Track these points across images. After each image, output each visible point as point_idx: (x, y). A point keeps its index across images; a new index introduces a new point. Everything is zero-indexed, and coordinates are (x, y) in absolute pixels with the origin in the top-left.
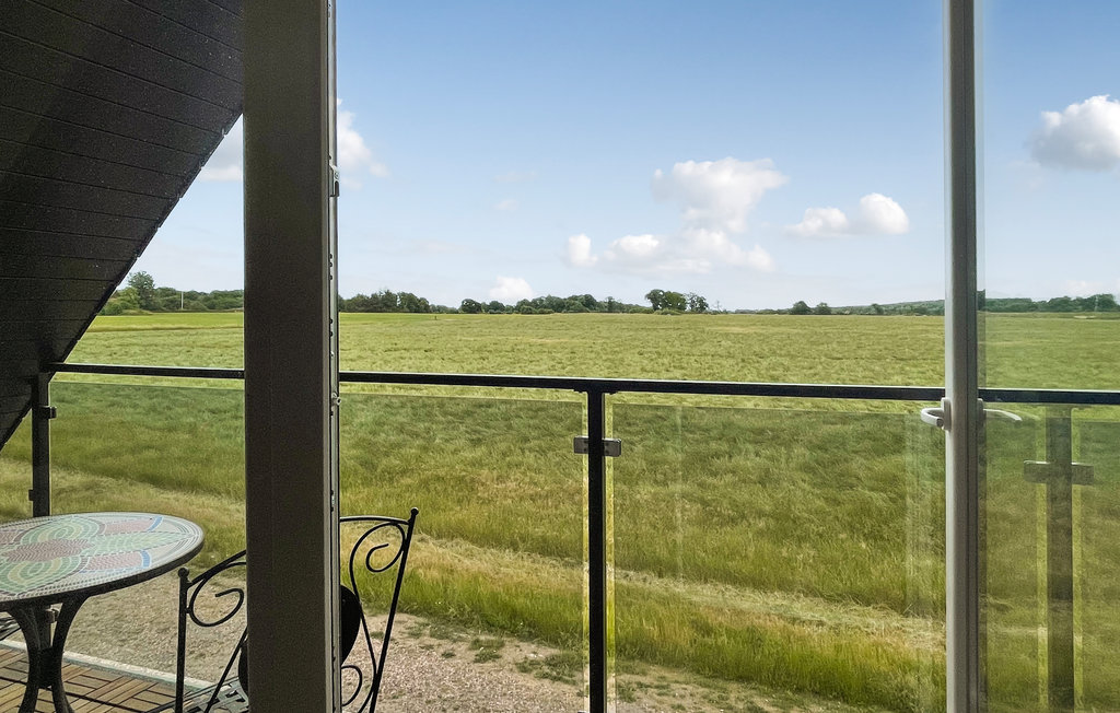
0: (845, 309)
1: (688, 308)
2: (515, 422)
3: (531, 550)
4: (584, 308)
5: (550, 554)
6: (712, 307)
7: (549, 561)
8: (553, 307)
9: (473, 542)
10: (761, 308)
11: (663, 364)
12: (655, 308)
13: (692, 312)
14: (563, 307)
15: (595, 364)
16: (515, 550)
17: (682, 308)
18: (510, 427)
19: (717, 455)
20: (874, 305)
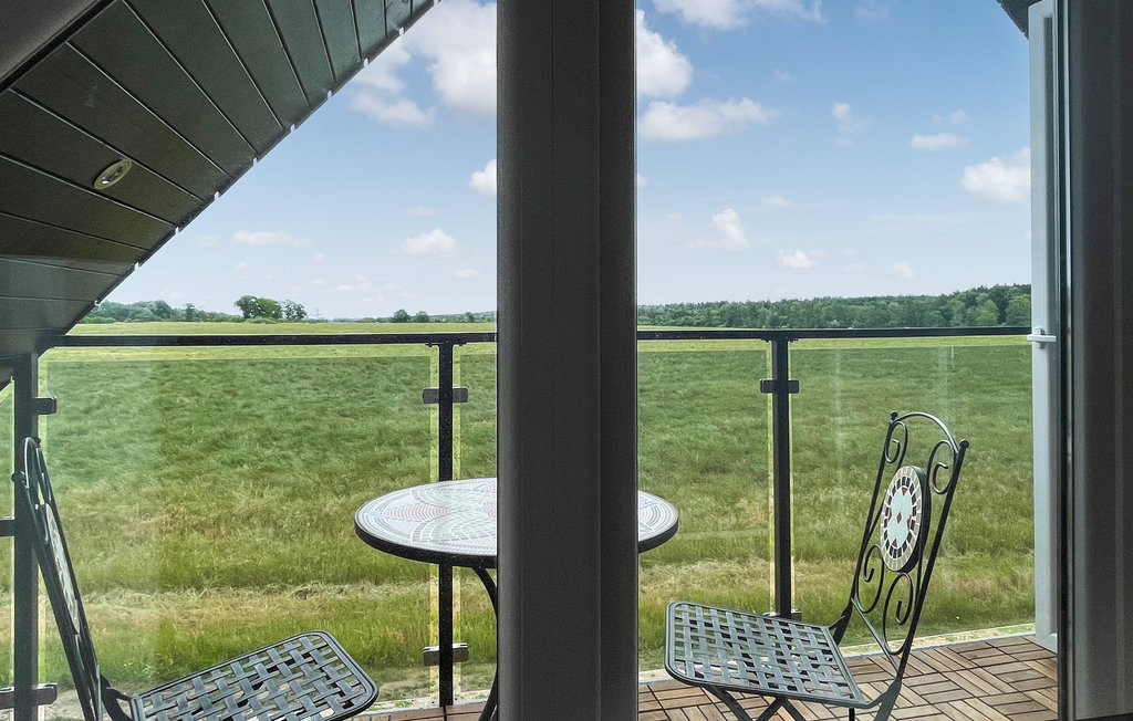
0: (442, 317)
1: (284, 316)
2: (131, 449)
3: (219, 586)
4: (156, 317)
5: (245, 585)
6: (310, 316)
7: (245, 592)
8: (112, 315)
9: (139, 590)
10: (362, 317)
11: (283, 375)
12: (246, 317)
13: (289, 320)
14: (126, 316)
15: (201, 379)
16: (199, 589)
17: (277, 316)
18: (124, 455)
19: (386, 460)
20: (468, 314)
